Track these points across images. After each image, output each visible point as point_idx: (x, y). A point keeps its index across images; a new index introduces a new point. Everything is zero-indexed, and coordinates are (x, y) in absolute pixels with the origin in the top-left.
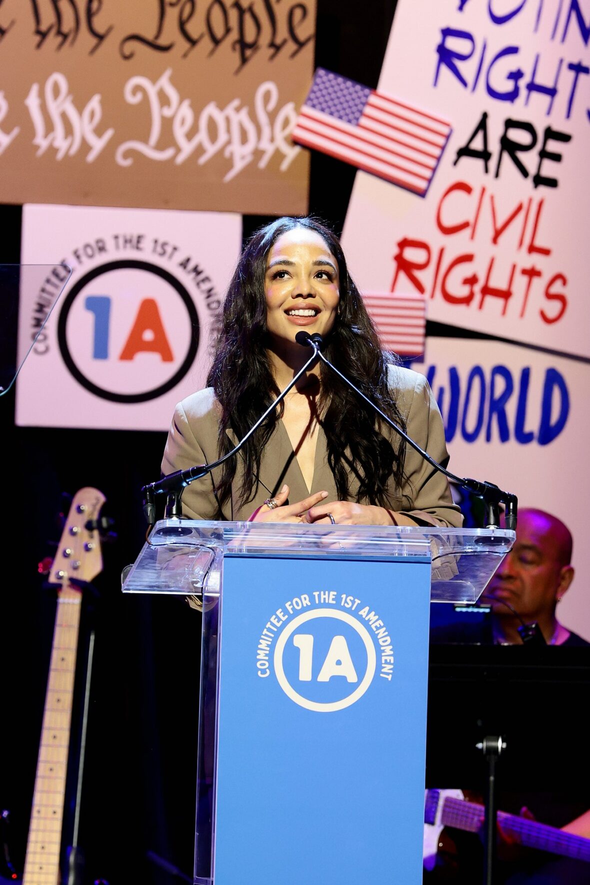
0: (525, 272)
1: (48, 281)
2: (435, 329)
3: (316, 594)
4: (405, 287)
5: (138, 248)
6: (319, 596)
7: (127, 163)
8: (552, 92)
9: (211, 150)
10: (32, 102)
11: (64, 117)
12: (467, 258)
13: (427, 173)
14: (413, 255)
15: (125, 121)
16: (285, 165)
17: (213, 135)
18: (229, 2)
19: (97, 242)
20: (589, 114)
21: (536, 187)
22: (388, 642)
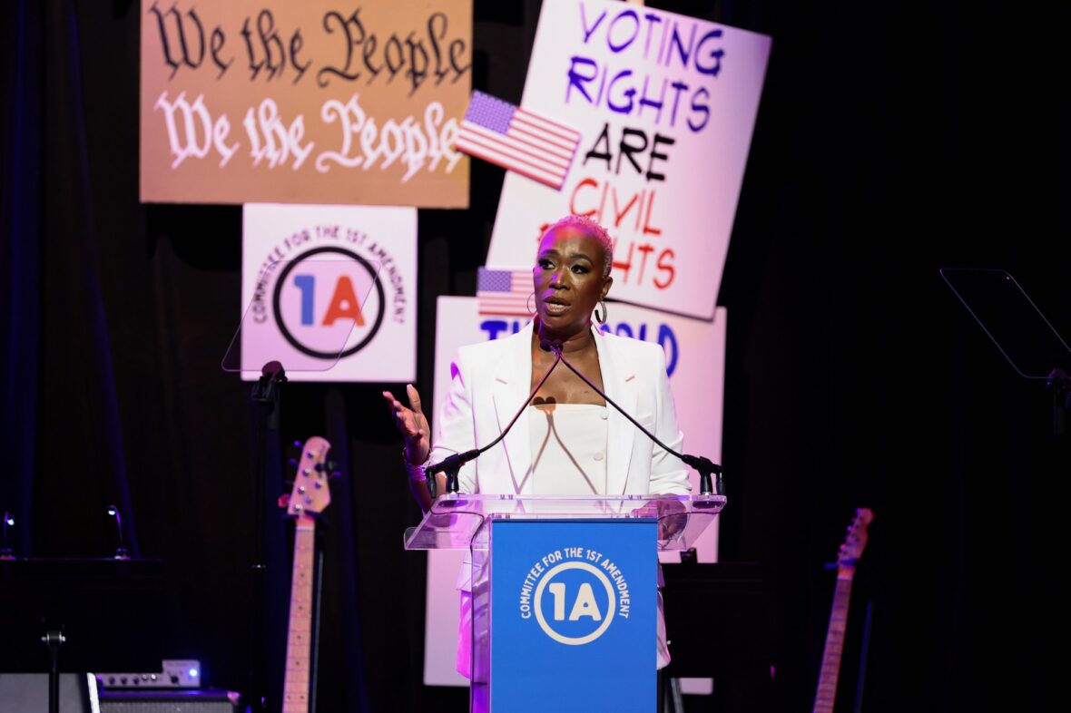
0: (641, 248)
1: (265, 265)
3: (566, 550)
5: (334, 236)
6: (569, 552)
7: (325, 169)
8: (659, 105)
9: (391, 157)
10: (249, 123)
11: (275, 134)
13: (562, 172)
15: (324, 136)
16: (450, 168)
17: (392, 144)
18: (402, 38)
19: (303, 232)
20: (689, 122)
21: (648, 181)
22: (625, 587)
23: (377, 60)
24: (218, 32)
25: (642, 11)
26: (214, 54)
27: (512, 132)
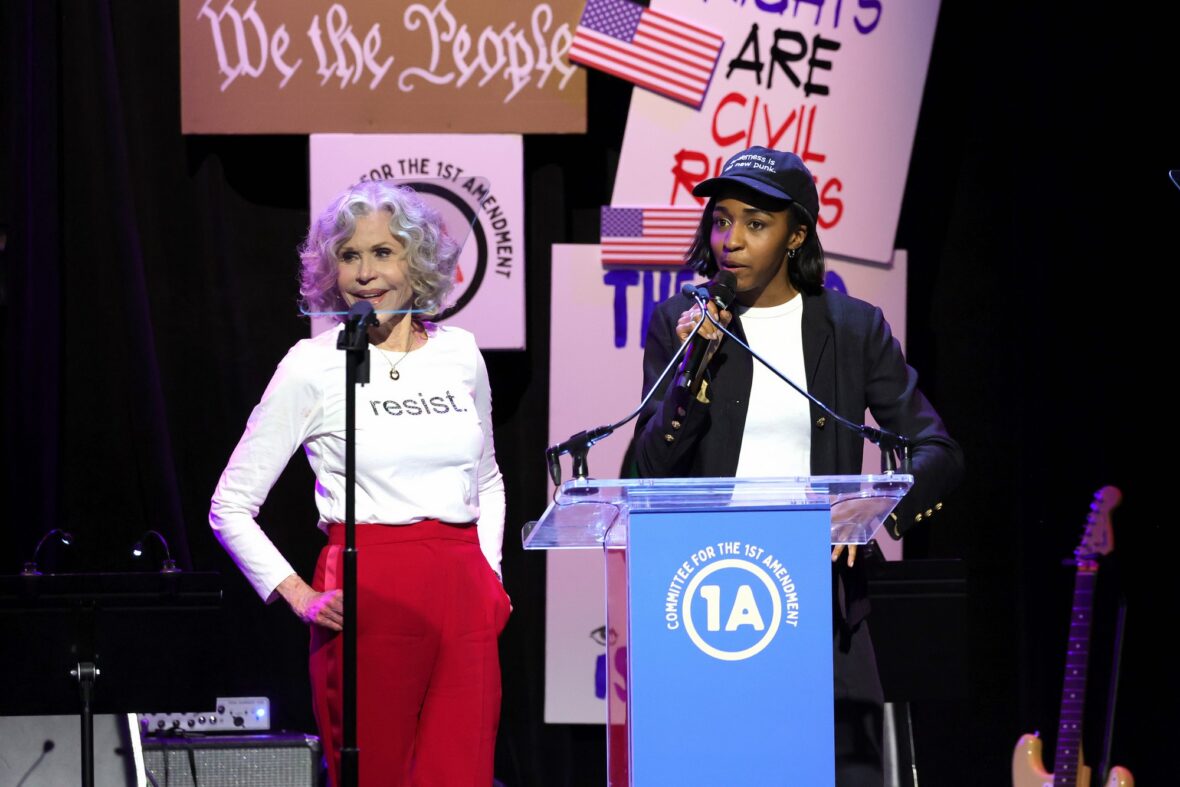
3: (720, 545)
4: (685, 198)
5: (423, 172)
6: (724, 547)
7: (411, 88)
8: (819, 2)
9: (490, 72)
10: (314, 33)
11: (345, 46)
13: (702, 86)
14: (691, 167)
15: (406, 47)
16: (562, 85)
17: (491, 58)
19: (383, 168)
20: (856, 22)
21: (807, 95)
22: (793, 589)
27: (638, 38)
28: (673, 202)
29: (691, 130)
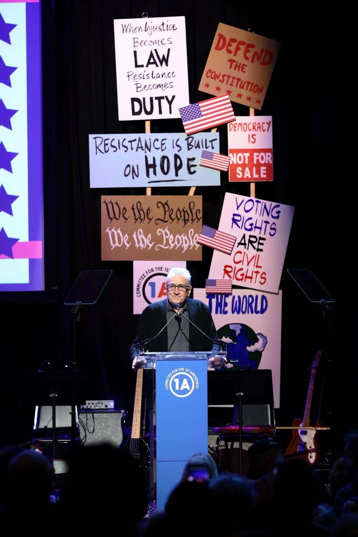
0: (255, 272)
1: (140, 279)
2: (234, 287)
3: (179, 369)
4: (227, 277)
5: (161, 270)
6: (180, 369)
7: (158, 249)
8: (260, 228)
9: (178, 246)
10: (134, 236)
11: (142, 239)
12: (241, 269)
13: (231, 249)
14: (228, 269)
15: (157, 240)
16: (196, 249)
17: (178, 242)
18: (181, 210)
19: (151, 269)
20: (270, 233)
21: (257, 251)
22: (197, 380)
23: (173, 216)
24: (124, 208)
25: (255, 200)
26: (123, 215)
27: (215, 237)
28: (223, 278)
29: (228, 260)
